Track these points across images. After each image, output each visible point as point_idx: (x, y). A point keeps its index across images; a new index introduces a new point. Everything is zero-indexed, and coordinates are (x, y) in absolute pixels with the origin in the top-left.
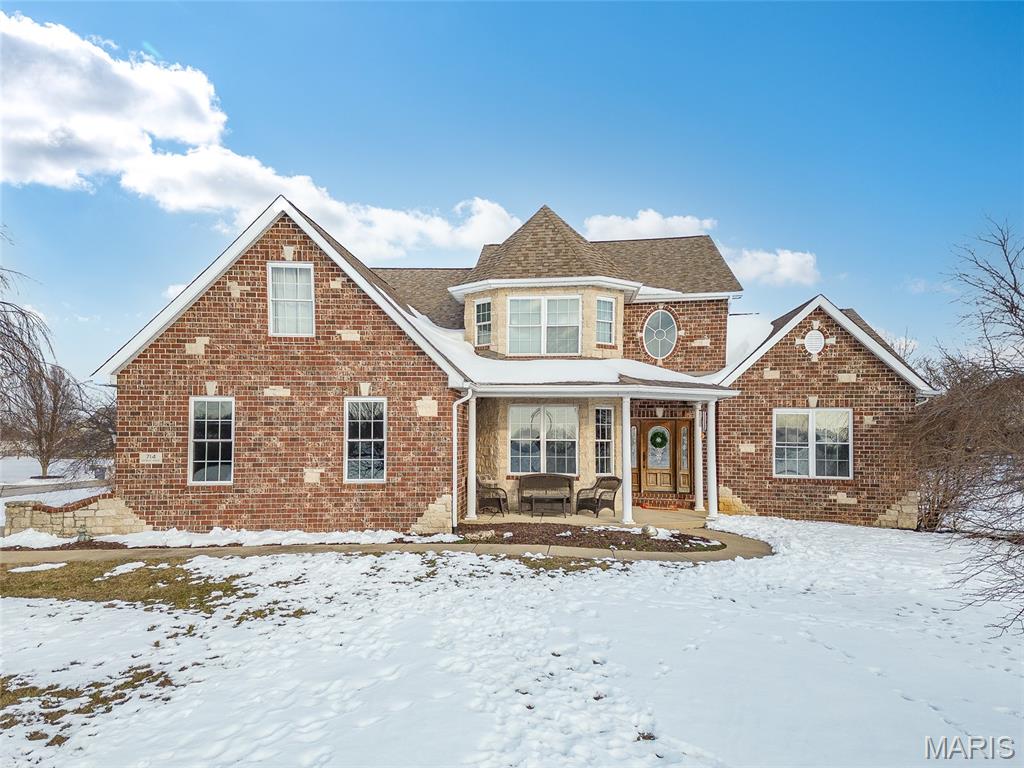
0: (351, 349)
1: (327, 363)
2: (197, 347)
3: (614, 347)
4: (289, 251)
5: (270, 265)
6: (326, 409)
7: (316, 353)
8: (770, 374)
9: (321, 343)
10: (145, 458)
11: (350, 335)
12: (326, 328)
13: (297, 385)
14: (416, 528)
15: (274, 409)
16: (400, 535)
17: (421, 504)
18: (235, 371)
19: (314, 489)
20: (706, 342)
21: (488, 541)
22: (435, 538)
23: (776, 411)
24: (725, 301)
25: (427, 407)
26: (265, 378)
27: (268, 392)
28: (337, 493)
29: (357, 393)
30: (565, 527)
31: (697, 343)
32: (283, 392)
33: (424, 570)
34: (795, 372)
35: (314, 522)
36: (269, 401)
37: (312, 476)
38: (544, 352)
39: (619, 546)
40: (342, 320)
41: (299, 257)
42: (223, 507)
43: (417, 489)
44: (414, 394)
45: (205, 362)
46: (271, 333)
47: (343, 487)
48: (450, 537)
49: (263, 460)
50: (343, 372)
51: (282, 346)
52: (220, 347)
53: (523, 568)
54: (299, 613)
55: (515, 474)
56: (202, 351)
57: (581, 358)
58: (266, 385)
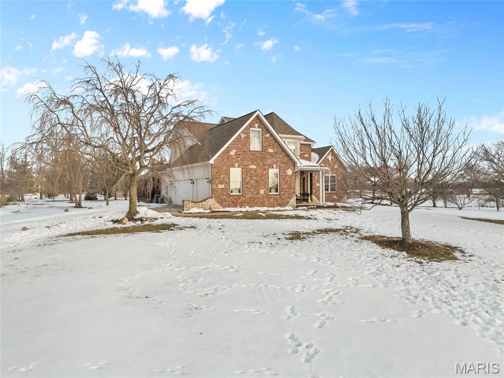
0: (271, 154)
1: (265, 158)
2: (233, 153)
4: (257, 125)
5: (251, 129)
6: (265, 172)
7: (262, 156)
8: (322, 165)
9: (264, 152)
10: (220, 186)
11: (271, 151)
12: (264, 148)
13: (258, 165)
15: (252, 172)
17: (289, 200)
18: (243, 160)
19: (262, 195)
20: (307, 155)
24: (311, 145)
25: (289, 172)
26: (250, 163)
27: (251, 167)
28: (269, 197)
29: (273, 168)
31: (305, 156)
32: (254, 167)
36: (251, 170)
37: (262, 192)
40: (269, 146)
42: (240, 201)
43: (287, 196)
44: (286, 168)
45: (235, 157)
46: (251, 149)
47: (269, 195)
49: (250, 187)
50: (269, 161)
51: (254, 153)
52: (239, 153)
56: (234, 154)
58: (250, 165)
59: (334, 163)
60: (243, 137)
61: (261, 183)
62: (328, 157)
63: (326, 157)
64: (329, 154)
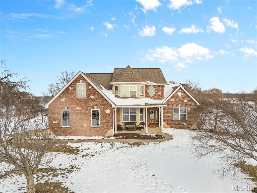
0: (93, 100)
2: (63, 100)
3: (143, 95)
4: (81, 81)
5: (77, 84)
6: (88, 112)
7: (86, 101)
8: (173, 100)
9: (87, 99)
10: (54, 122)
11: (92, 97)
12: (88, 96)
13: (82, 107)
14: (106, 135)
15: (78, 112)
16: (103, 137)
17: (107, 131)
18: (70, 104)
19: (86, 128)
20: (160, 93)
21: (121, 139)
22: (111, 138)
23: (173, 107)
24: (164, 85)
25: (108, 111)
26: (76, 106)
27: (76, 109)
28: (90, 129)
29: (94, 108)
30: (135, 134)
31: (159, 93)
32: (79, 109)
34: (177, 100)
35: (86, 134)
36: (77, 110)
37: (85, 125)
38: (129, 97)
39: (146, 139)
40: (91, 94)
41: (83, 82)
42: (68, 131)
43: (106, 128)
44: (105, 109)
45: (65, 103)
46: (77, 97)
47: (91, 127)
48: (113, 138)
49: (76, 122)
50: (91, 104)
51: (79, 100)
52: (67, 100)
54: (92, 156)
55: (124, 122)
57: (137, 98)
58: (76, 107)
59: (184, 98)
60: (71, 89)
61: (85, 119)
62: (177, 94)
63: (175, 94)
64: (178, 91)
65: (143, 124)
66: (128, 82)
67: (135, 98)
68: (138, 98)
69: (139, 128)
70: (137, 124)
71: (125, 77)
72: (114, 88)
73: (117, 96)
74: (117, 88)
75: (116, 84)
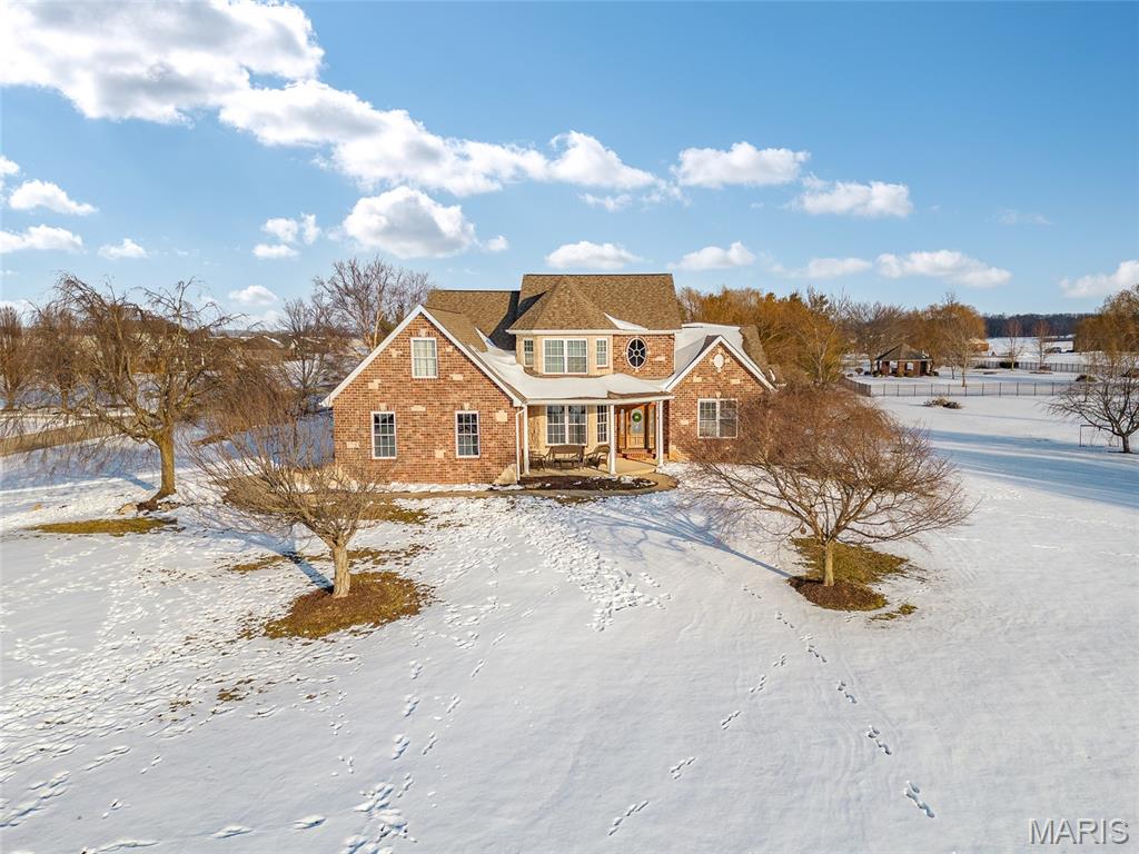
0: (458, 385)
1: (445, 393)
2: (374, 385)
3: (608, 368)
4: (423, 332)
5: (412, 339)
6: (445, 418)
7: (440, 386)
8: (697, 379)
9: (442, 381)
10: (350, 445)
11: (457, 377)
12: (443, 375)
13: (429, 405)
14: (497, 482)
15: (417, 418)
16: (491, 486)
17: (500, 469)
18: (395, 398)
19: (441, 461)
22: (510, 488)
23: (699, 400)
25: (501, 417)
26: (412, 401)
27: (413, 409)
28: (454, 464)
29: (462, 409)
30: (579, 478)
32: (420, 409)
33: (510, 506)
34: (709, 378)
35: (442, 478)
36: (414, 414)
37: (439, 454)
38: (566, 372)
40: (453, 369)
41: (429, 335)
42: (393, 471)
43: (498, 461)
44: (494, 409)
45: (379, 393)
46: (414, 377)
47: (456, 460)
48: (518, 487)
49: (412, 446)
50: (454, 397)
51: (419, 384)
52: (387, 385)
53: (557, 504)
55: (550, 445)
56: (377, 387)
57: (588, 376)
58: (412, 405)
59: (730, 373)
60: (394, 356)
61: (437, 437)
62: (711, 360)
63: (705, 361)
64: (714, 353)
65: (606, 449)
66: (562, 328)
67: (582, 377)
68: (591, 377)
69: (594, 463)
70: (587, 451)
71: (554, 313)
72: (520, 345)
73: (530, 371)
74: (529, 346)
75: (527, 335)
